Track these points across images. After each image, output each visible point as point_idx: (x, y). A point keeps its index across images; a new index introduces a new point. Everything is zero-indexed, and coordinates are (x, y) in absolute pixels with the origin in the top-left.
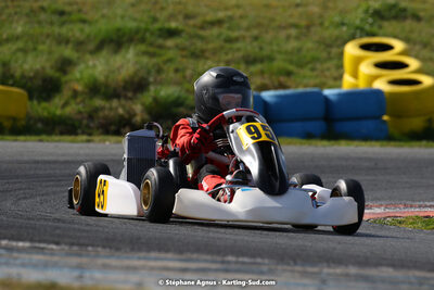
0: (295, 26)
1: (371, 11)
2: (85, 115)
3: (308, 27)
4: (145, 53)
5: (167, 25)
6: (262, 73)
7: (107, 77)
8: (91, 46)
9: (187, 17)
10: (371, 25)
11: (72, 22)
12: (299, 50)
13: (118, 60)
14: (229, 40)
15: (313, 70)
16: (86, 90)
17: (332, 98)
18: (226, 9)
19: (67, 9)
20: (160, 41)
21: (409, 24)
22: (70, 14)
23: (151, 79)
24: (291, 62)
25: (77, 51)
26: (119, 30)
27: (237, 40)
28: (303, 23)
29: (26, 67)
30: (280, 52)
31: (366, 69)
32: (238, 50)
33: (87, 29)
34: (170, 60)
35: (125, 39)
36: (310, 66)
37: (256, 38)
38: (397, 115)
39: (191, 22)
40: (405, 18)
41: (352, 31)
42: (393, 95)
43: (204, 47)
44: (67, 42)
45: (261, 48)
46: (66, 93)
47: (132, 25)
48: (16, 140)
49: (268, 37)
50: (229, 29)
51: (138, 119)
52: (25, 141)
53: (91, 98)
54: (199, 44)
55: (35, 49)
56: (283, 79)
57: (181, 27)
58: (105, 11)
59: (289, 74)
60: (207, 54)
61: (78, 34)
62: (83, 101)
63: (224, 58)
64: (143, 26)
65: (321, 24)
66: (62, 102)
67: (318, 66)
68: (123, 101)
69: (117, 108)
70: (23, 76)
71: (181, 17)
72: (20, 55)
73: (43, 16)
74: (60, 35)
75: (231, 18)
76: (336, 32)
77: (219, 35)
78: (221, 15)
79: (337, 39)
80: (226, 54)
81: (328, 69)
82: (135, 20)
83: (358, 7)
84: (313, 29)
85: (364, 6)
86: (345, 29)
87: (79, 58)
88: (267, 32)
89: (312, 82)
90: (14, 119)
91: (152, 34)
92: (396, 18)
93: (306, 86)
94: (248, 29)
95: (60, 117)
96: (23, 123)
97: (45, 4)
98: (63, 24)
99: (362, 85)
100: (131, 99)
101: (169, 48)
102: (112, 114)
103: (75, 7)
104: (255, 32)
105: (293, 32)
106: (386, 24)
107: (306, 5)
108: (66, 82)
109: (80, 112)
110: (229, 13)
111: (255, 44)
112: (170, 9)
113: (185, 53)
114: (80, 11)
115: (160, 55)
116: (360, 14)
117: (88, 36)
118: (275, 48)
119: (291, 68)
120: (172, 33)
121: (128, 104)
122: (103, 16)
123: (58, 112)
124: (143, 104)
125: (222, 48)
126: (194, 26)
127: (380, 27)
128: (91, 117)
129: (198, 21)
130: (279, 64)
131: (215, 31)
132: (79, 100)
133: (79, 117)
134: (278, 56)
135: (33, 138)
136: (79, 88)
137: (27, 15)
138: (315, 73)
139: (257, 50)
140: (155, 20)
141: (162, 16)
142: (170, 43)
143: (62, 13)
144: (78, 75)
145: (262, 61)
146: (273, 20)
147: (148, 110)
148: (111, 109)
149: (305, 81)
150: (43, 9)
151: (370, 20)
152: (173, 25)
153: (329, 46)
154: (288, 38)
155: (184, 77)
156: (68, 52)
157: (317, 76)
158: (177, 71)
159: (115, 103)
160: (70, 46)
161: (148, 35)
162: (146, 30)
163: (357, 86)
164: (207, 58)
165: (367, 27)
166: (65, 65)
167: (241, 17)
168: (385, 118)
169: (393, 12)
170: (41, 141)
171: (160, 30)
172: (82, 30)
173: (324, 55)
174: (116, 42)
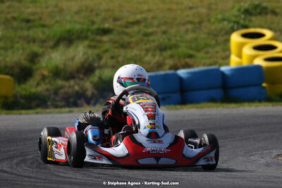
0: (190, 22)
1: (242, 10)
2: (52, 92)
3: (200, 23)
4: (90, 47)
5: (102, 26)
6: (172, 56)
7: (65, 64)
8: (51, 43)
9: (116, 19)
10: (244, 19)
11: (35, 27)
12: (196, 39)
13: (71, 52)
14: (146, 35)
15: (207, 53)
16: (51, 74)
17: (227, 73)
18: (141, 13)
19: (31, 18)
20: (98, 38)
21: (269, 17)
22: (34, 21)
23: (96, 65)
24: (191, 48)
25: (42, 47)
26: (69, 31)
27: (151, 34)
28: (196, 20)
29: (8, 59)
30: (182, 42)
31: (248, 51)
32: (154, 41)
33: (47, 31)
34: (106, 51)
35: (74, 37)
36: (205, 50)
37: (165, 33)
38: (272, 83)
39: (118, 23)
40: (266, 14)
41: (231, 25)
42: (269, 69)
43: (130, 40)
44: (34, 41)
45: (169, 39)
46: (37, 77)
47: (78, 27)
48: (21, 114)
49: (173, 31)
50: (146, 26)
51: (89, 93)
52: (27, 114)
53: (55, 80)
54: (126, 39)
55: (12, 47)
56: (188, 60)
57: (111, 27)
58: (58, 18)
59: (191, 56)
60: (132, 45)
61: (41, 35)
62: (50, 83)
63: (144, 47)
64: (85, 27)
65: (209, 20)
66: (35, 83)
67: (210, 50)
68: (77, 81)
69: (74, 86)
70: (6, 67)
71: (111, 20)
72: (2, 51)
73: (15, 24)
74: (28, 36)
75: (145, 19)
76: (220, 26)
77: (139, 32)
78: (139, 17)
79: (221, 30)
80: (146, 44)
81: (217, 52)
82: (80, 23)
83: (233, 7)
84: (204, 24)
85: (237, 7)
86: (226, 23)
87: (43, 52)
88: (172, 28)
89: (208, 61)
90: (6, 97)
91: (92, 33)
92: (260, 14)
93: (204, 65)
94: (158, 26)
95: (34, 94)
96: (12, 99)
97: (15, 15)
98: (29, 28)
99: (245, 63)
100: (82, 79)
101: (105, 42)
102: (70, 90)
103: (37, 17)
104: (164, 28)
105: (190, 27)
106: (253, 18)
107: (197, 7)
108: (37, 69)
109: (48, 90)
110: (144, 15)
111: (164, 36)
112: (103, 15)
113: (116, 45)
114: (40, 19)
115: (100, 48)
116: (235, 12)
117: (48, 37)
118: (179, 38)
119: (192, 52)
120: (106, 32)
121: (81, 82)
122: (57, 22)
123: (33, 90)
124: (91, 82)
125: (142, 40)
126: (121, 26)
127: (250, 21)
128: (56, 93)
129: (123, 22)
130: (183, 49)
131: (136, 28)
132: (47, 81)
133: (48, 93)
134: (182, 45)
135: (31, 111)
136: (46, 73)
137: (4, 24)
138: (209, 55)
139: (166, 41)
140: (93, 23)
141: (98, 20)
142: (105, 38)
143: (28, 21)
144: (44, 65)
145: (170, 48)
146: (175, 19)
147: (96, 86)
148: (70, 87)
149: (203, 61)
150: (14, 18)
151: (243, 16)
152: (106, 26)
153: (216, 35)
154: (187, 31)
155: (118, 62)
156: (36, 48)
157: (210, 58)
158: (112, 58)
159: (72, 82)
160: (36, 44)
161: (89, 34)
162: (88, 30)
163: (241, 63)
164: (132, 48)
165: (242, 22)
166: (34, 57)
167: (153, 18)
168: (264, 85)
169: (258, 10)
170: (37, 113)
171: (98, 29)
172: (43, 33)
173: (213, 42)
174: (68, 39)
